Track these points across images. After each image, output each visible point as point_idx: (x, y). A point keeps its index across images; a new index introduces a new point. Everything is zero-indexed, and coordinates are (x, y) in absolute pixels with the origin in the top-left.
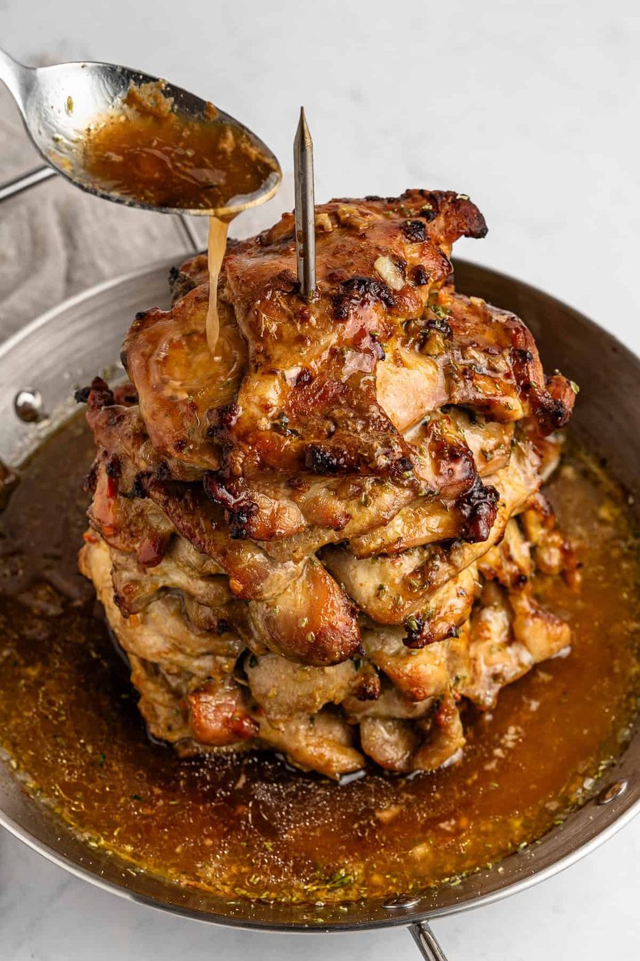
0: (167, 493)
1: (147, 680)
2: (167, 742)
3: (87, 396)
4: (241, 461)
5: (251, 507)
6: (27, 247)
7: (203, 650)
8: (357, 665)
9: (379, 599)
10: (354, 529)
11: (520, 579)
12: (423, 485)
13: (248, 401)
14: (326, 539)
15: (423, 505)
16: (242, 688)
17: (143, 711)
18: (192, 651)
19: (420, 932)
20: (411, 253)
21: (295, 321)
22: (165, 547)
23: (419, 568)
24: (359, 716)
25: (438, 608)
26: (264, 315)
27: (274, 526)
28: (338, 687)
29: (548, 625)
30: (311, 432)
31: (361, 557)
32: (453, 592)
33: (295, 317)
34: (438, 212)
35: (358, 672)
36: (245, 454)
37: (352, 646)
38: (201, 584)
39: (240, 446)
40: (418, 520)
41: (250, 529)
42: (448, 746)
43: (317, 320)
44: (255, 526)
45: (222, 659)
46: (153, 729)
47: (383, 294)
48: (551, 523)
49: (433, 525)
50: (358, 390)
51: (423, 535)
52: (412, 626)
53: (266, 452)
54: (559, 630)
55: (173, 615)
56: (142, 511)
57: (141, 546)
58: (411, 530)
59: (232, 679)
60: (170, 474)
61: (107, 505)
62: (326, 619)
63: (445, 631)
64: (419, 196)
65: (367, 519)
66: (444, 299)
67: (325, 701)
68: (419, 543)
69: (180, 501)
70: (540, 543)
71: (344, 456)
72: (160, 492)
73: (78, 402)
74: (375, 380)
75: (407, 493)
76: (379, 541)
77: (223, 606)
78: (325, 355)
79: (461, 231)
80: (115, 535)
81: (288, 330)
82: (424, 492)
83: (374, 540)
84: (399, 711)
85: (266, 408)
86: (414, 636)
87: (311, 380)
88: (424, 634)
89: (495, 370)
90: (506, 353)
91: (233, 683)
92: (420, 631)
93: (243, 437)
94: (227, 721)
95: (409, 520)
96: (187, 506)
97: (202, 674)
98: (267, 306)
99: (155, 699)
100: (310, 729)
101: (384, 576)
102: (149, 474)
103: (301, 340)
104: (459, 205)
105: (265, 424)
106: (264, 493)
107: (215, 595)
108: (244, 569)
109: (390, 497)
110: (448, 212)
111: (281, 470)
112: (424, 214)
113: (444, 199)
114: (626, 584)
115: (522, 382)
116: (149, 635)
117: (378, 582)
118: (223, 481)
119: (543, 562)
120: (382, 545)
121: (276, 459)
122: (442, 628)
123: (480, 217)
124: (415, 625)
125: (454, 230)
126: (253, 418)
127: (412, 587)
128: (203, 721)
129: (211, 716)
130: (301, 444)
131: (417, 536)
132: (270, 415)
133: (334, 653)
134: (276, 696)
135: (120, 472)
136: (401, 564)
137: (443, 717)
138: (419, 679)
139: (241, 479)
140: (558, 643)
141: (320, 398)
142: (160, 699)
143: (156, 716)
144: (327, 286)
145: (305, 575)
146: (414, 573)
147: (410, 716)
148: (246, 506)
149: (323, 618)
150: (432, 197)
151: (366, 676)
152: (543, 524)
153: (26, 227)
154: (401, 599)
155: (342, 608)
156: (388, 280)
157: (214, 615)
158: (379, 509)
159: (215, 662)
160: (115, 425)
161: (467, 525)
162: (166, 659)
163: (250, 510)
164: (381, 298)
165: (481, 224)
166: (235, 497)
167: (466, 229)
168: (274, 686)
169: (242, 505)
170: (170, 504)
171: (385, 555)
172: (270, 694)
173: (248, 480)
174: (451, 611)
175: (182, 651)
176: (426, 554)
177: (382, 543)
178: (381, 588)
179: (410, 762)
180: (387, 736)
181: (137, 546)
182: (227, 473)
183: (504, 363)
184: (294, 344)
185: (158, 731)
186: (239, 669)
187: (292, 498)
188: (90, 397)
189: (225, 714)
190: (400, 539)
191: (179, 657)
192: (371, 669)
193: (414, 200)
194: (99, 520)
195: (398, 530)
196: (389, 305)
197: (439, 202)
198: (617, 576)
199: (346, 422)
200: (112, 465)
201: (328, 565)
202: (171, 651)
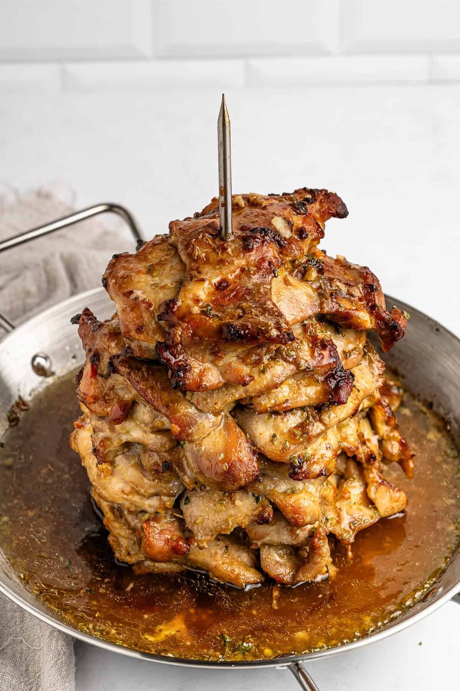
0: (130, 367)
1: (115, 521)
2: (127, 563)
3: (79, 319)
4: (180, 333)
5: (186, 366)
6: (44, 285)
7: (152, 491)
8: (257, 500)
9: (273, 443)
10: (256, 389)
11: (371, 458)
12: (303, 362)
13: (185, 297)
14: (237, 395)
15: (303, 378)
16: (179, 519)
17: (111, 542)
18: (145, 492)
19: (297, 670)
20: (298, 221)
21: (218, 251)
22: (128, 411)
23: (300, 424)
24: (259, 543)
25: (313, 455)
26: (198, 247)
27: (201, 381)
28: (244, 515)
29: (391, 490)
30: (227, 315)
31: (260, 413)
32: (324, 446)
33: (218, 248)
34: (315, 200)
35: (258, 505)
36: (182, 328)
37: (253, 475)
38: (152, 436)
39: (179, 324)
40: (299, 389)
41: (185, 381)
42: (320, 563)
43: (232, 250)
44: (189, 379)
45: (165, 498)
46: (117, 555)
47: (277, 238)
48: (393, 422)
49: (310, 393)
50: (259, 292)
51: (303, 400)
52: (295, 462)
53: (196, 328)
54: (398, 494)
55: (132, 466)
56: (114, 386)
57: (112, 409)
58: (295, 396)
59: (172, 514)
60: (132, 352)
61: (89, 383)
62: (236, 455)
63: (318, 471)
64: (303, 191)
65: (265, 383)
66: (318, 254)
67: (235, 526)
68: (300, 404)
69: (138, 372)
70: (385, 437)
71: (249, 329)
72: (125, 367)
73: (73, 324)
74: (271, 289)
75: (292, 367)
76: (273, 401)
77: (166, 452)
78: (238, 271)
79: (330, 211)
80: (94, 403)
81: (213, 257)
82: (303, 368)
83: (269, 400)
84: (286, 538)
85: (197, 301)
86: (296, 469)
87: (228, 286)
88: (303, 470)
89: (352, 295)
90: (360, 286)
91: (172, 516)
92: (300, 467)
93: (182, 319)
94: (167, 541)
95: (293, 389)
96: (143, 376)
97: (152, 510)
98: (200, 243)
99: (120, 534)
100: (226, 553)
101: (276, 427)
102: (118, 356)
103: (222, 262)
104: (330, 196)
105: (196, 310)
106: (194, 357)
107: (161, 443)
108: (181, 417)
109: (280, 369)
110: (321, 200)
111: (206, 339)
112: (307, 200)
113: (320, 192)
114: (445, 477)
115: (370, 304)
116: (116, 483)
117: (272, 432)
118: (167, 347)
119: (388, 451)
120: (275, 405)
121: (203, 331)
122: (316, 469)
123: (344, 205)
124: (297, 461)
125: (326, 211)
126: (188, 307)
127: (295, 435)
128: (151, 539)
129: (157, 536)
130: (220, 323)
131: (299, 399)
132: (200, 304)
133: (241, 479)
134: (203, 522)
135: (100, 361)
136: (288, 420)
137: (316, 540)
138: (300, 508)
139: (180, 345)
140: (398, 503)
141: (233, 296)
142: (123, 533)
143: (119, 545)
144: (239, 233)
145: (222, 425)
146: (297, 427)
147: (294, 542)
148: (182, 365)
149: (234, 454)
150: (312, 192)
151: (264, 508)
152: (387, 423)
153: (42, 272)
154: (288, 443)
155: (246, 449)
156: (281, 231)
157: (160, 459)
158: (273, 376)
159: (161, 499)
160: (97, 330)
161: (333, 393)
162: (127, 500)
163: (185, 368)
164: (276, 240)
165: (344, 208)
166: (175, 358)
167: (334, 211)
168: (201, 516)
169: (180, 363)
170: (132, 374)
171: (277, 413)
172: (198, 521)
173: (184, 347)
174: (322, 458)
175: (138, 493)
176: (305, 414)
177: (275, 403)
178: (274, 436)
179: (294, 577)
180: (278, 559)
181: (109, 409)
182: (170, 343)
183: (358, 292)
184: (217, 264)
185: (121, 556)
186: (177, 506)
187: (213, 362)
188: (80, 319)
189: (167, 536)
190: (287, 401)
191: (136, 498)
192: (267, 502)
193: (299, 194)
194: (84, 394)
195: (286, 394)
196: (281, 245)
197: (316, 194)
198: (439, 471)
199: (251, 310)
200: (94, 356)
201: (238, 421)
202: (130, 493)
